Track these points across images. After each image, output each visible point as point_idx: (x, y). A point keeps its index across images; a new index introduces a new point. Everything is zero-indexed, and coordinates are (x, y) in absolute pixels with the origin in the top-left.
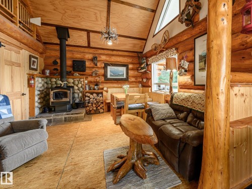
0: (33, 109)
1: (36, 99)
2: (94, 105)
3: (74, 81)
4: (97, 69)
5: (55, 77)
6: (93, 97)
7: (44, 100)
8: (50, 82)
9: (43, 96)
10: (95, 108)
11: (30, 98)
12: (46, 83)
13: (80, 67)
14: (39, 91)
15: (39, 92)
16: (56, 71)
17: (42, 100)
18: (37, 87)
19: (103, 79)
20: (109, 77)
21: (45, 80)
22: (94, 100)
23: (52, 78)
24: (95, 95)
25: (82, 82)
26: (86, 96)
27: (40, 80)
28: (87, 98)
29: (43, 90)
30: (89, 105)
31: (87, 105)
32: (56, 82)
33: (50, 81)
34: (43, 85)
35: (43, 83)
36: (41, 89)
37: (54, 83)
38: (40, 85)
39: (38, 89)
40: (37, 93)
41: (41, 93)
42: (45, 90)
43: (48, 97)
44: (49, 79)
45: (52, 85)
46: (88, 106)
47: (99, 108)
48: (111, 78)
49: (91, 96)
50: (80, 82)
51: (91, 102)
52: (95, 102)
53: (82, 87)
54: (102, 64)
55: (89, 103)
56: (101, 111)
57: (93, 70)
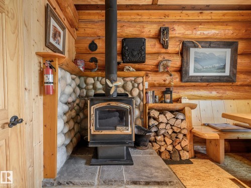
0: (53, 155)
1: (60, 125)
2: (169, 141)
3: (126, 82)
4: (167, 57)
5: (93, 73)
6: (165, 121)
7: (76, 123)
8: (85, 85)
9: (73, 113)
10: (170, 148)
11: (45, 126)
12: (79, 86)
13: (135, 53)
14: (67, 103)
15: (66, 108)
16: (94, 63)
17: (72, 123)
18: (63, 93)
19: (178, 80)
20: (192, 73)
21: (78, 80)
22: (168, 127)
23: (88, 76)
24: (169, 115)
25: (141, 85)
26: (150, 118)
27: (68, 76)
28: (152, 122)
29: (74, 102)
30: (159, 138)
31: (152, 138)
32: (94, 85)
33: (85, 82)
34: (74, 91)
35: (74, 85)
36: (70, 100)
37: (91, 87)
38: (69, 90)
39: (64, 98)
40: (61, 108)
41: (71, 109)
42: (77, 102)
43: (81, 115)
44: (82, 79)
45: (87, 90)
46: (155, 141)
47: (178, 147)
48: (197, 77)
49: (162, 118)
50: (136, 85)
51: (162, 132)
52: (170, 132)
53: (139, 95)
54: (178, 43)
55: (157, 133)
56: (185, 155)
57: (160, 58)
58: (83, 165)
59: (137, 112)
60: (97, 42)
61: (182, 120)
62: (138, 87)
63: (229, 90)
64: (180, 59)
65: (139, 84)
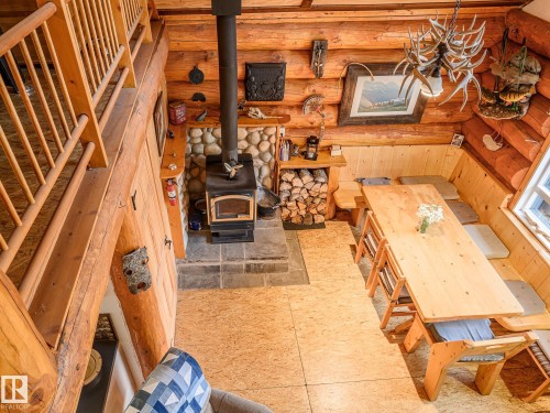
2: (302, 206)
3: (250, 134)
4: (319, 89)
6: (301, 185)
8: (189, 139)
10: (303, 212)
13: (267, 88)
16: (199, 101)
20: (354, 113)
22: (304, 191)
24: (307, 178)
25: (273, 137)
26: (281, 181)
28: (284, 187)
30: (289, 204)
31: (283, 203)
32: (203, 138)
33: (190, 135)
45: (194, 145)
46: (286, 206)
47: (313, 211)
48: (361, 118)
49: (297, 182)
50: (266, 138)
51: (295, 197)
52: (306, 196)
53: (270, 150)
54: (341, 67)
55: (289, 199)
56: (320, 219)
57: (308, 92)
58: (205, 244)
59: (266, 171)
60: (202, 67)
61: (322, 183)
62: (269, 140)
63: (407, 132)
64: (340, 91)
65: (270, 137)
